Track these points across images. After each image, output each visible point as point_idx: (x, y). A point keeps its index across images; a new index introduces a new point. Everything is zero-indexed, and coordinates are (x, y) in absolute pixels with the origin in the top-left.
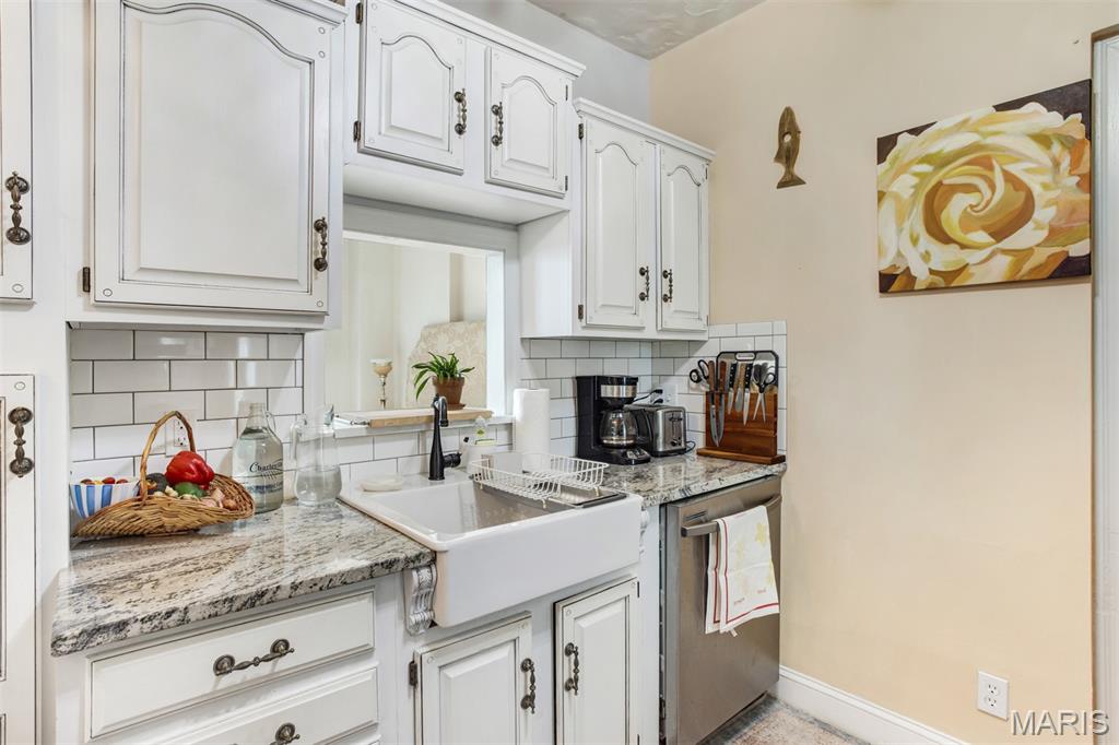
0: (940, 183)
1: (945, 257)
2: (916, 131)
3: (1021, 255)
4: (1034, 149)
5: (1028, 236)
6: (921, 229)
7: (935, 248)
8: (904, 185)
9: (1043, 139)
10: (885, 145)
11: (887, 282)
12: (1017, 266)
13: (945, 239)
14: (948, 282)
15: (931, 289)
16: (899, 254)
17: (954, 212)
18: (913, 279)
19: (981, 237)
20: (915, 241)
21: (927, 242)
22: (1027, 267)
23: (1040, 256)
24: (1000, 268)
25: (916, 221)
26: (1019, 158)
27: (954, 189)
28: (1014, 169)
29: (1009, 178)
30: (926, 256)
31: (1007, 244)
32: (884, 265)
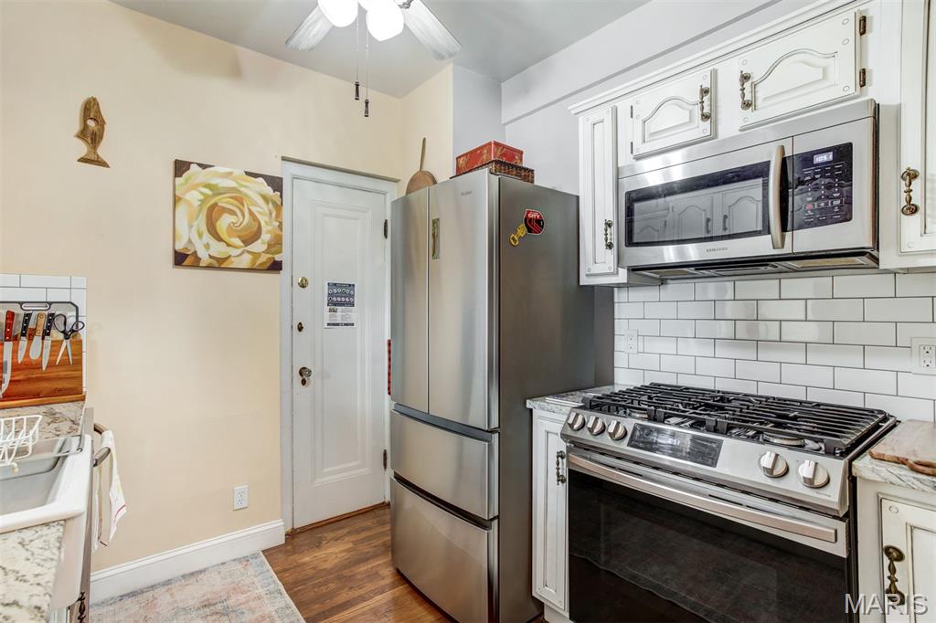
0: (216, 204)
1: (218, 249)
2: (203, 166)
3: (256, 255)
4: (261, 202)
5: (258, 246)
6: (204, 228)
7: (213, 242)
8: (194, 197)
9: (265, 198)
10: (181, 167)
11: (180, 259)
12: (254, 261)
13: (219, 239)
14: (219, 264)
15: (209, 267)
16: (190, 241)
17: (224, 223)
18: (199, 259)
19: (237, 242)
20: (200, 235)
21: (207, 238)
22: (259, 262)
23: (264, 258)
24: (245, 261)
25: (201, 222)
26: (256, 205)
27: (224, 210)
28: (253, 209)
29: (251, 213)
30: (207, 246)
31: (249, 248)
32: (179, 247)
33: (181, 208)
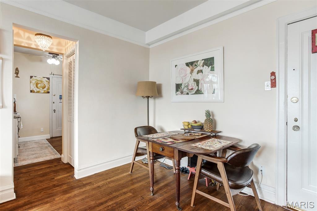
0: (37, 83)
1: (38, 90)
2: (35, 77)
3: (45, 91)
4: (46, 82)
5: (45, 89)
6: (35, 87)
7: (37, 89)
8: (34, 82)
9: (46, 81)
10: (31, 77)
11: (31, 91)
12: (44, 92)
13: (38, 88)
14: (38, 92)
15: (36, 93)
16: (33, 89)
17: (39, 85)
18: (34, 91)
19: (41, 88)
20: (35, 88)
21: (36, 88)
22: (45, 92)
23: (46, 91)
24: (43, 92)
25: (35, 85)
26: (45, 82)
27: (39, 83)
28: (44, 83)
29: (44, 84)
30: (36, 89)
31: (43, 89)
32: (31, 90)
33: (31, 84)
